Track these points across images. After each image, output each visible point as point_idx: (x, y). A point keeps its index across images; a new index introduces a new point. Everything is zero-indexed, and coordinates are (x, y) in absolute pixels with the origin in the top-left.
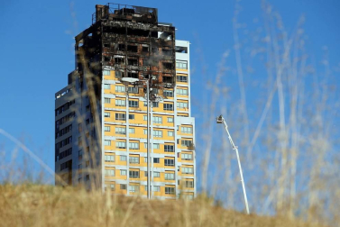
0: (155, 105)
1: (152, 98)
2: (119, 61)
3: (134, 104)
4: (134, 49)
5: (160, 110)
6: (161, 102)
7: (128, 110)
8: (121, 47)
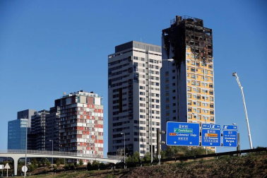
0: (206, 65)
1: (204, 62)
2: (192, 43)
3: (198, 64)
4: (197, 38)
5: (207, 68)
6: (208, 64)
7: (196, 67)
8: (193, 37)
